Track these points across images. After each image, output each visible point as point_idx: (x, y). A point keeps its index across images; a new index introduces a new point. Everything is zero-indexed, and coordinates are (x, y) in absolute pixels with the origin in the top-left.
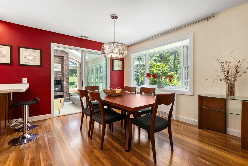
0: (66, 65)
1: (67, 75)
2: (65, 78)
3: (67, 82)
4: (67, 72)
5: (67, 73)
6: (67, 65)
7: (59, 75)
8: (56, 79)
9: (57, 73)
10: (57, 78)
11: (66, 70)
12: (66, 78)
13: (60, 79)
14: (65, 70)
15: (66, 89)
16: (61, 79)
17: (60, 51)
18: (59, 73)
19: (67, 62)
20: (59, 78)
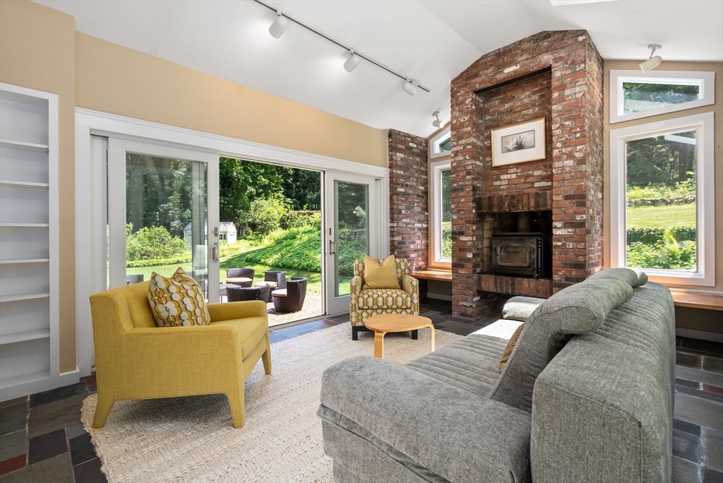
0: (561, 113)
1: (567, 176)
2: (559, 198)
3: (568, 219)
4: (570, 156)
5: (570, 163)
6: (570, 111)
7: (537, 185)
8: (514, 206)
9: (528, 176)
10: (518, 201)
11: (565, 144)
12: (567, 198)
13: (532, 204)
14: (559, 145)
15: (565, 265)
16: (537, 204)
17: (526, 46)
18: (537, 173)
19: (567, 92)
20: (525, 197)
